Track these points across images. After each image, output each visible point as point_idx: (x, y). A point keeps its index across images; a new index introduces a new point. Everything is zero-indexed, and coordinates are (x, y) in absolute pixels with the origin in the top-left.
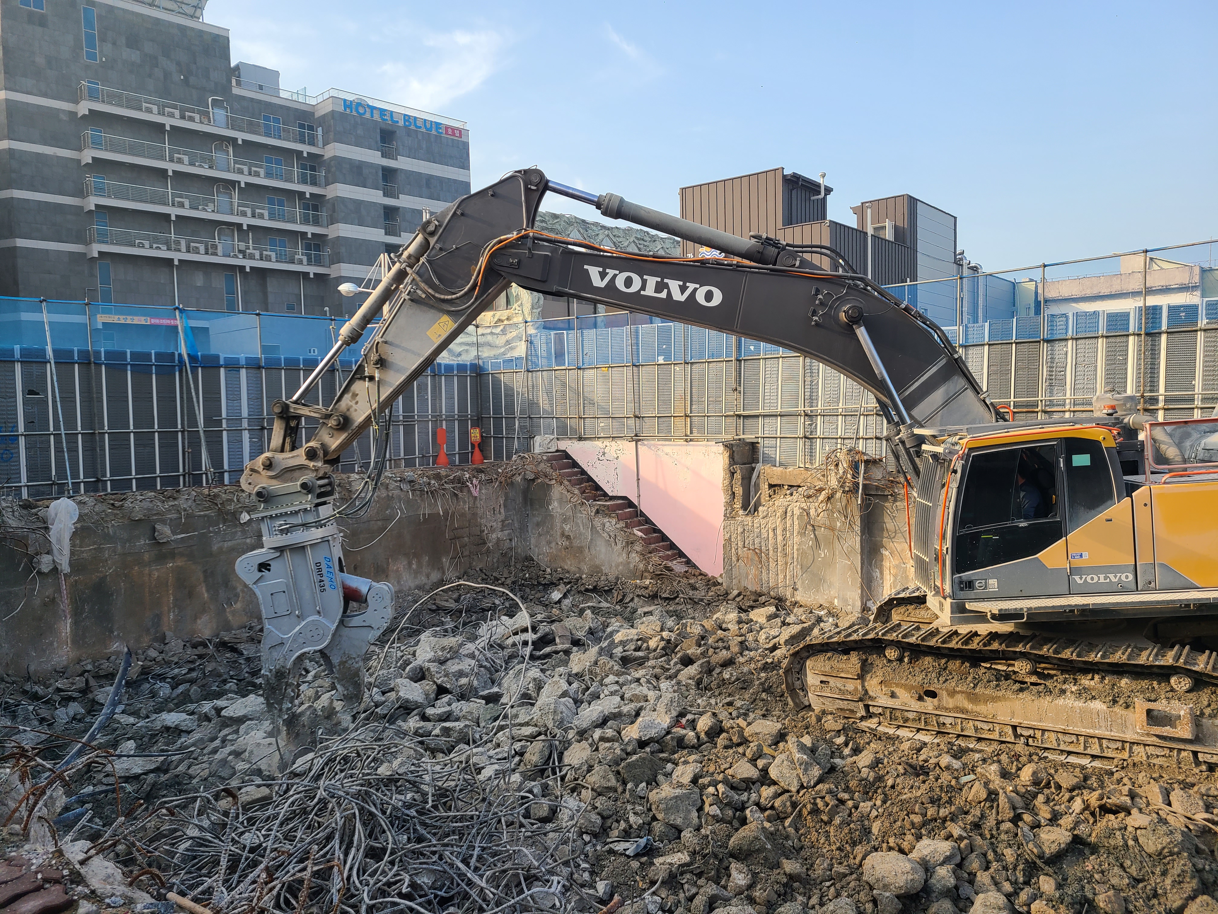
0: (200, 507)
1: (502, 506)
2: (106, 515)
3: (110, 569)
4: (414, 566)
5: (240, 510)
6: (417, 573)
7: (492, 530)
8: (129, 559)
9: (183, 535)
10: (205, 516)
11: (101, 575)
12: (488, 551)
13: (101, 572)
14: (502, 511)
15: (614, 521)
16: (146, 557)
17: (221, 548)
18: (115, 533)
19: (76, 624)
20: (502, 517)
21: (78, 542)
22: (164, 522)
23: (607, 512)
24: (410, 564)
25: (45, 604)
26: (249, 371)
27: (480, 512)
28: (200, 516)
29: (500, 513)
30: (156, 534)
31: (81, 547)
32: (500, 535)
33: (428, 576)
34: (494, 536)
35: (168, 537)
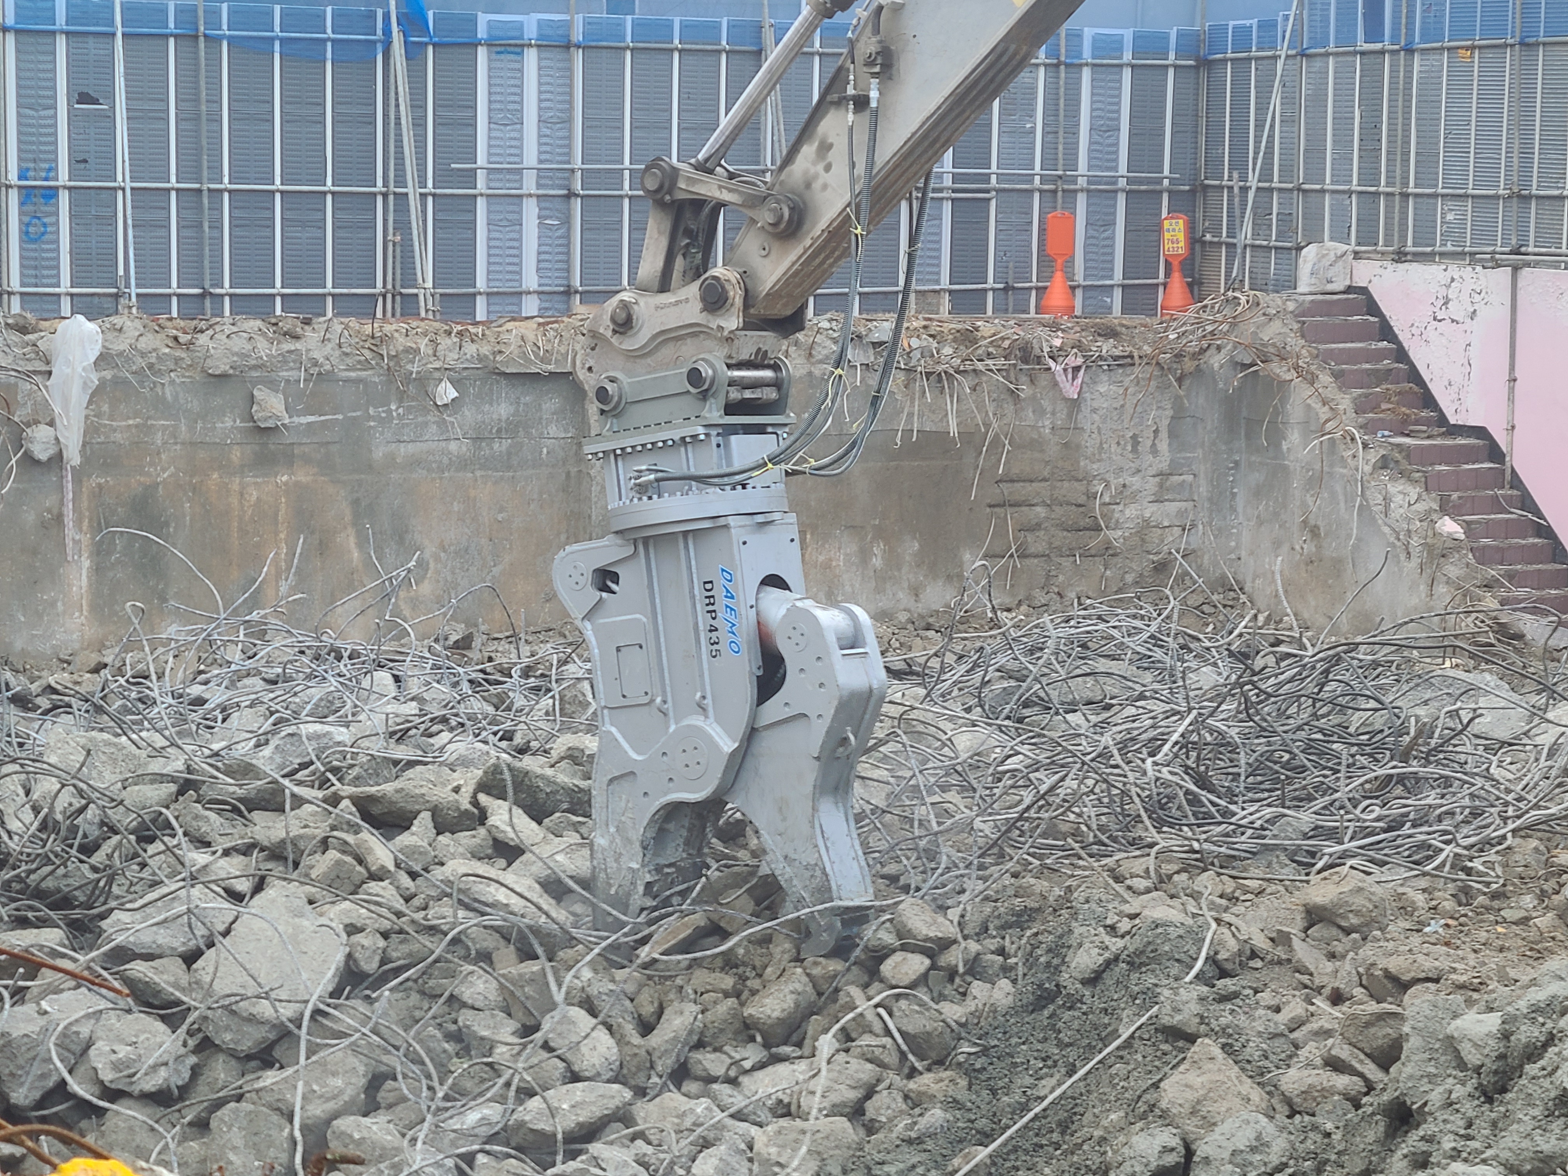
0: (349, 361)
1: (1164, 434)
2: (158, 357)
3: (164, 470)
4: (877, 562)
5: (437, 375)
6: (882, 579)
7: (1124, 494)
8: (202, 454)
9: (311, 419)
10: (358, 381)
11: (147, 480)
12: (1108, 551)
13: (148, 474)
14: (1163, 445)
15: (1414, 492)
16: (236, 455)
17: (391, 458)
18: (176, 398)
19: (98, 570)
20: (1163, 462)
21: (105, 408)
22: (272, 385)
23: (1404, 464)
24: (864, 555)
25: (44, 525)
26: (546, 54)
27: (1090, 443)
28: (347, 381)
29: (1154, 450)
30: (255, 408)
31: (111, 418)
32: (1150, 511)
33: (916, 592)
34: (1131, 511)
35: (278, 418)
